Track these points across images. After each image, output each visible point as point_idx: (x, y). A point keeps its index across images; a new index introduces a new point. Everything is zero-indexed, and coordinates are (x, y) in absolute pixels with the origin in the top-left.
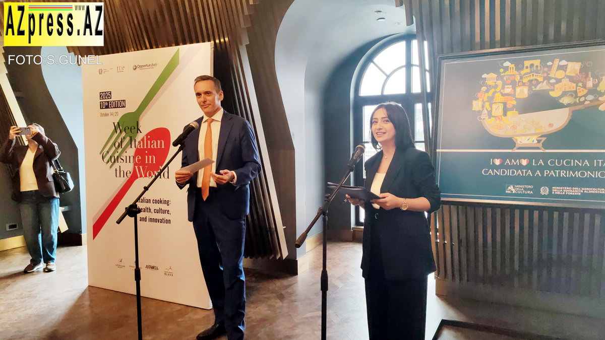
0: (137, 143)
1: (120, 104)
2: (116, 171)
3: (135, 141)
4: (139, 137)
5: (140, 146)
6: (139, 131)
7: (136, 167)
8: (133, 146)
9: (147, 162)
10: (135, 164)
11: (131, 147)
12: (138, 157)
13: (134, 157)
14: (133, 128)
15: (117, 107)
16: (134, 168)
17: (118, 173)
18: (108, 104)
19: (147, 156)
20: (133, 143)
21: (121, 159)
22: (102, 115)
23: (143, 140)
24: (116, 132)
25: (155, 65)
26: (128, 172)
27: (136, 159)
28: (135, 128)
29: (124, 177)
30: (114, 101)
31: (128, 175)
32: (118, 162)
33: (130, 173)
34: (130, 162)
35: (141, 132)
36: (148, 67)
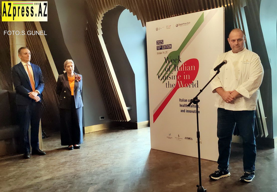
0: (179, 68)
1: (169, 47)
2: (166, 84)
3: (177, 67)
4: (180, 65)
5: (180, 70)
6: (180, 61)
7: (178, 81)
8: (176, 70)
9: (184, 79)
10: (178, 80)
11: (175, 71)
12: (179, 76)
13: (177, 76)
14: (176, 60)
15: (167, 49)
16: (177, 83)
17: (168, 85)
18: (162, 47)
19: (184, 75)
20: (176, 68)
21: (169, 77)
22: (158, 53)
23: (182, 66)
24: (166, 63)
25: (189, 23)
26: (174, 85)
27: (178, 77)
28: (177, 60)
29: (171, 87)
30: (165, 45)
31: (173, 86)
32: (167, 79)
33: (175, 85)
34: (174, 79)
35: (181, 62)
36: (185, 25)
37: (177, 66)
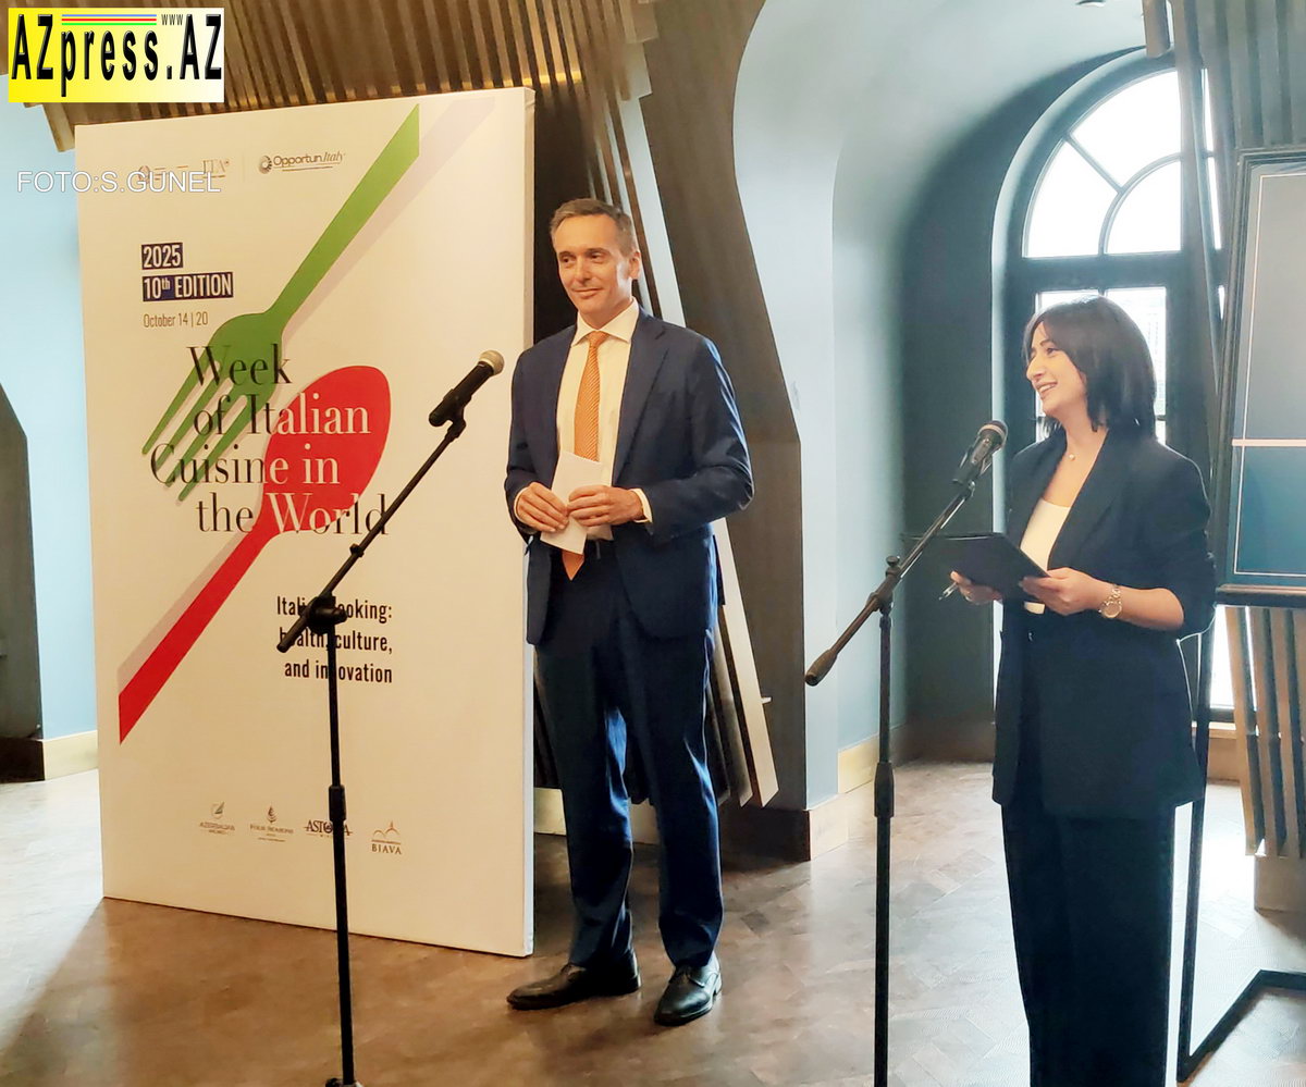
0: (274, 416)
1: (213, 286)
2: (201, 508)
3: (268, 410)
4: (282, 397)
5: (285, 428)
6: (280, 378)
7: (272, 496)
8: (261, 425)
9: (308, 481)
10: (269, 487)
11: (254, 431)
12: (279, 465)
13: (265, 465)
14: (259, 366)
15: (205, 297)
16: (266, 502)
17: (210, 516)
18: (173, 286)
19: (308, 462)
20: (261, 415)
21: (219, 470)
22: (150, 321)
23: (295, 406)
24: (202, 380)
25: (338, 156)
26: (245, 514)
27: (273, 469)
28: (265, 367)
29: (228, 529)
30: (191, 276)
31: (242, 522)
32: (207, 481)
33: (251, 516)
34: (249, 481)
35: (288, 381)
36: (314, 165)
37: (268, 405)
